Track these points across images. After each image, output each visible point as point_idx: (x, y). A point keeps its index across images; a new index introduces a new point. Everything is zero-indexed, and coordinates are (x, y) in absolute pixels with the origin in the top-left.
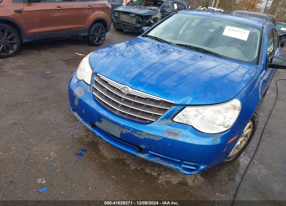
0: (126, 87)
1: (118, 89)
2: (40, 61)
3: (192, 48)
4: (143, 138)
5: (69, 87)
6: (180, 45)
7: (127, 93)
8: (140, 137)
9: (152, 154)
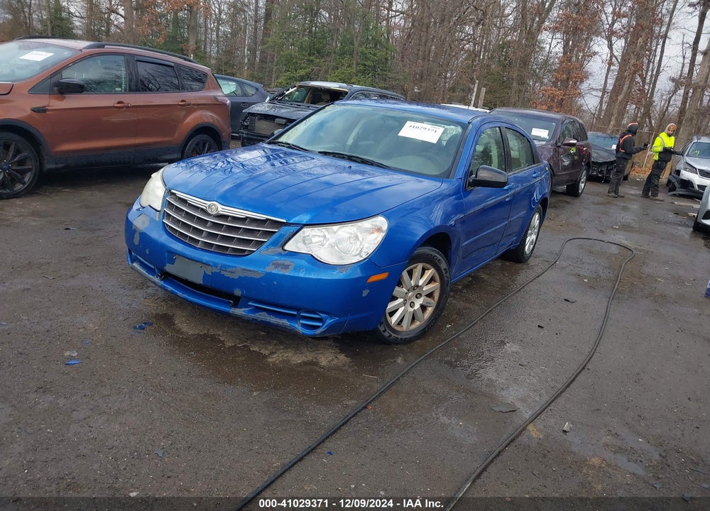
0: (214, 205)
1: (202, 209)
2: (77, 205)
3: (343, 158)
4: (236, 278)
5: (127, 218)
6: (325, 153)
7: (214, 213)
8: (231, 276)
9: (257, 307)
